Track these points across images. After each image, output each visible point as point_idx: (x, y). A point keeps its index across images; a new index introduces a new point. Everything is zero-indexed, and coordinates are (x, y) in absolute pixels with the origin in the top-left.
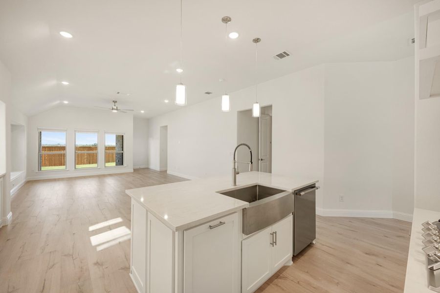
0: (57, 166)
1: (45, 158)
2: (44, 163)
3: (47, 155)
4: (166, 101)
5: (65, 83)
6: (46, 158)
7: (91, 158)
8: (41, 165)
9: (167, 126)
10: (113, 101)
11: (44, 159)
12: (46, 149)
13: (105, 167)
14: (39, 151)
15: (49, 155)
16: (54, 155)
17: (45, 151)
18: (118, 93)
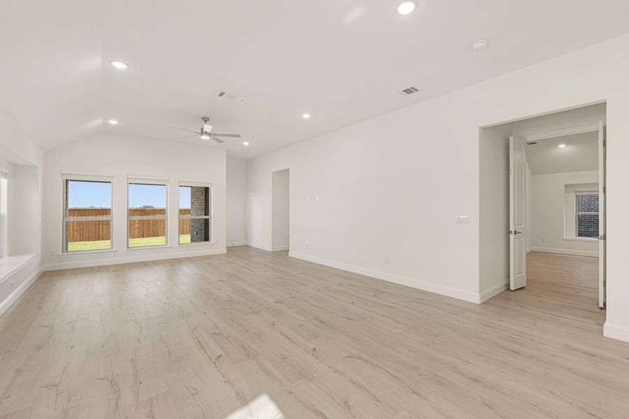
0: (93, 240)
1: (73, 227)
2: (71, 236)
3: (78, 222)
4: (306, 116)
5: (120, 65)
6: (75, 227)
7: (145, 228)
8: (67, 239)
9: (288, 170)
10: (203, 118)
11: (71, 229)
12: (76, 213)
13: (179, 244)
14: (65, 216)
15: (79, 223)
16: (88, 223)
17: (74, 216)
18: (222, 94)
